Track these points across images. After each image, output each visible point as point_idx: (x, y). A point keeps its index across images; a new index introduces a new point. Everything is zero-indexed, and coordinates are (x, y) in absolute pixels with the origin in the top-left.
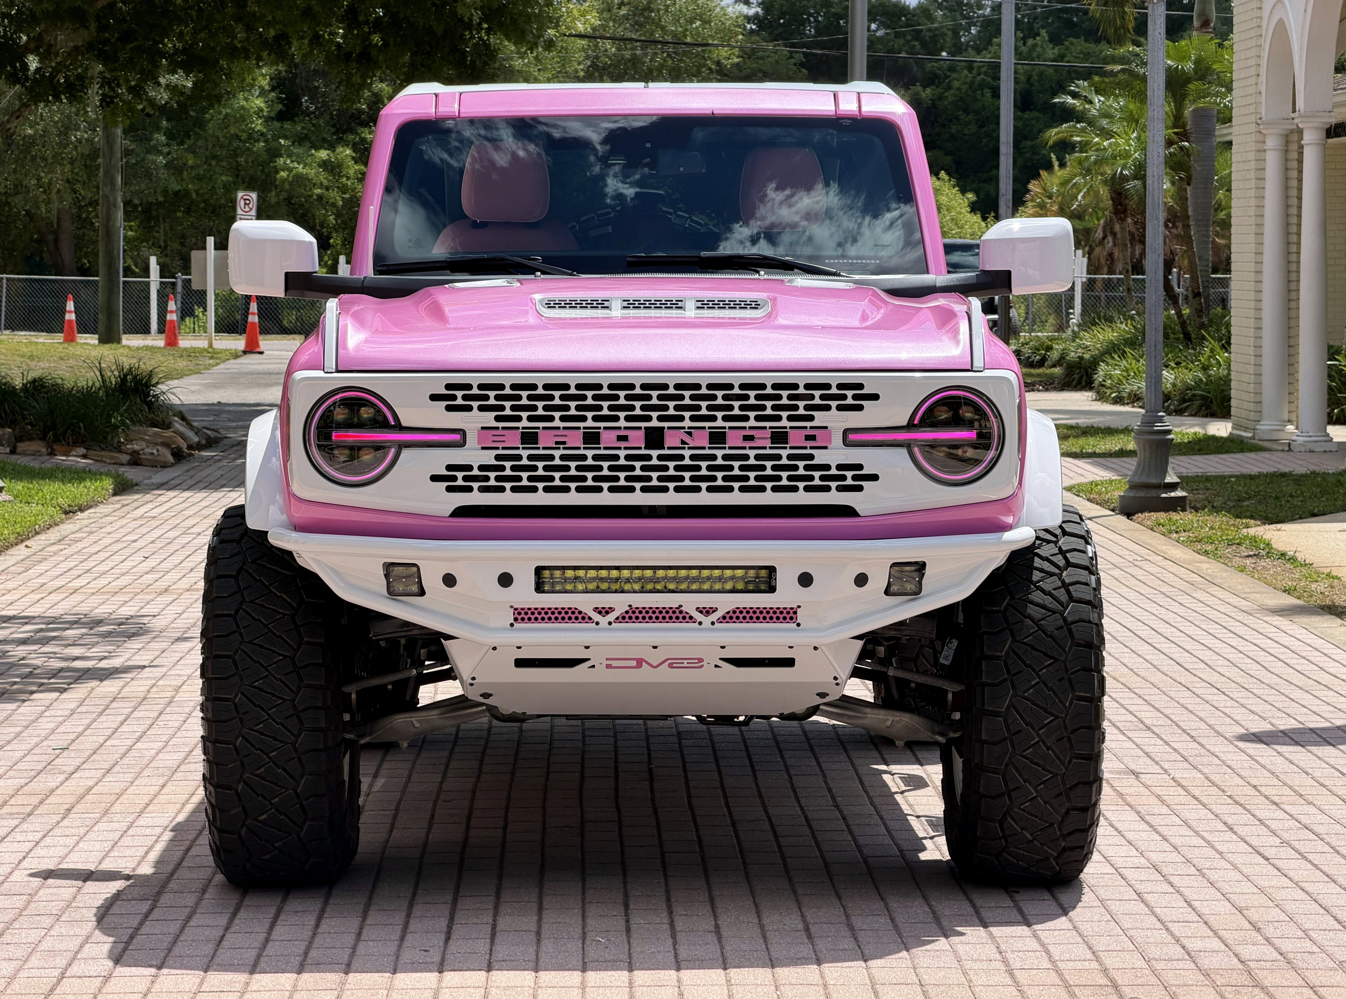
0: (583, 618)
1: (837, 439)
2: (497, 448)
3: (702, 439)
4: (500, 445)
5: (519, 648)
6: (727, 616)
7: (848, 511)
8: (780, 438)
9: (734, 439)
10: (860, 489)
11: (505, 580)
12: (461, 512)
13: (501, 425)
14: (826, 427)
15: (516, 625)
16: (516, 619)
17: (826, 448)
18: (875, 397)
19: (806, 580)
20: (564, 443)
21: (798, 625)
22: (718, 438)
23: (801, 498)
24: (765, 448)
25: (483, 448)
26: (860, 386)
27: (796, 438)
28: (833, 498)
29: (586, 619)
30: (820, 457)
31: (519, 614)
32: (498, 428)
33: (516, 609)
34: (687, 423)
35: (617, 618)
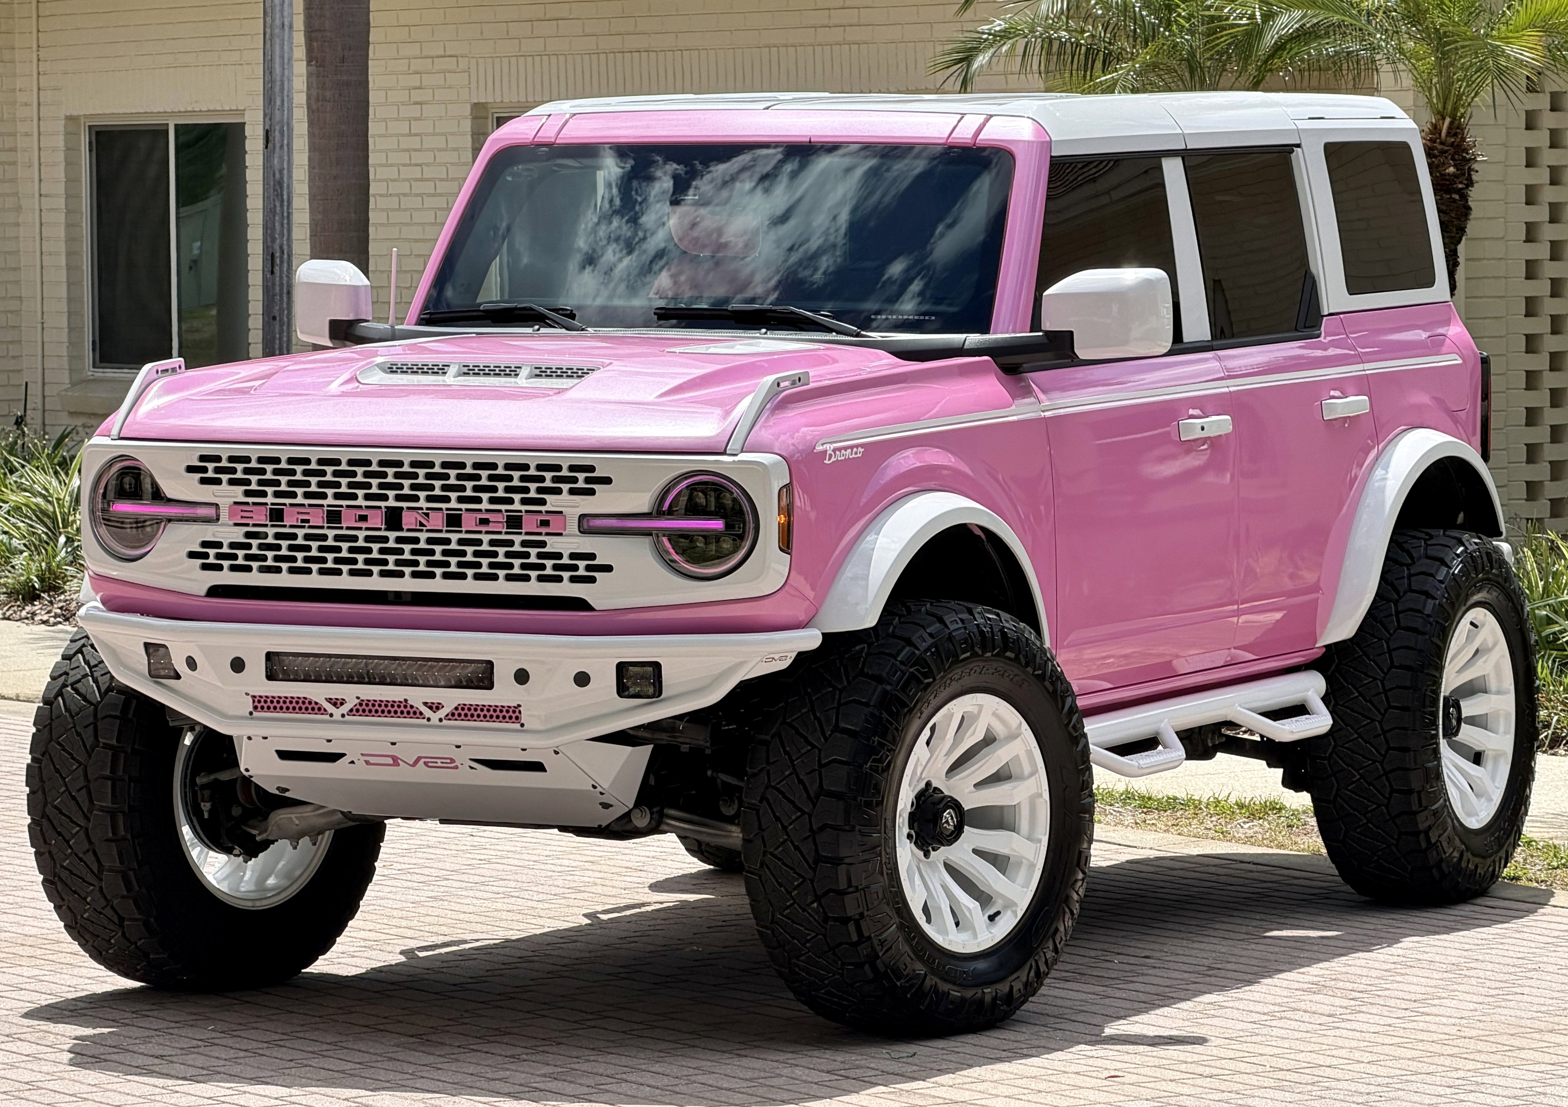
0: (319, 709)
1: (573, 526)
2: (247, 525)
3: (437, 521)
4: (251, 522)
5: (265, 738)
6: (456, 713)
7: (580, 604)
8: (514, 522)
9: (469, 522)
10: (592, 580)
11: (238, 665)
12: (215, 591)
13: (251, 500)
14: (561, 512)
15: (255, 714)
16: (255, 708)
17: (560, 534)
18: (607, 481)
19: (522, 677)
20: (308, 521)
21: (522, 725)
22: (454, 520)
23: (533, 588)
24: (500, 533)
25: (236, 525)
26: (592, 469)
27: (530, 524)
28: (565, 589)
29: (320, 710)
30: (553, 544)
31: (259, 702)
32: (247, 503)
33: (254, 697)
34: (422, 503)
35: (351, 710)
